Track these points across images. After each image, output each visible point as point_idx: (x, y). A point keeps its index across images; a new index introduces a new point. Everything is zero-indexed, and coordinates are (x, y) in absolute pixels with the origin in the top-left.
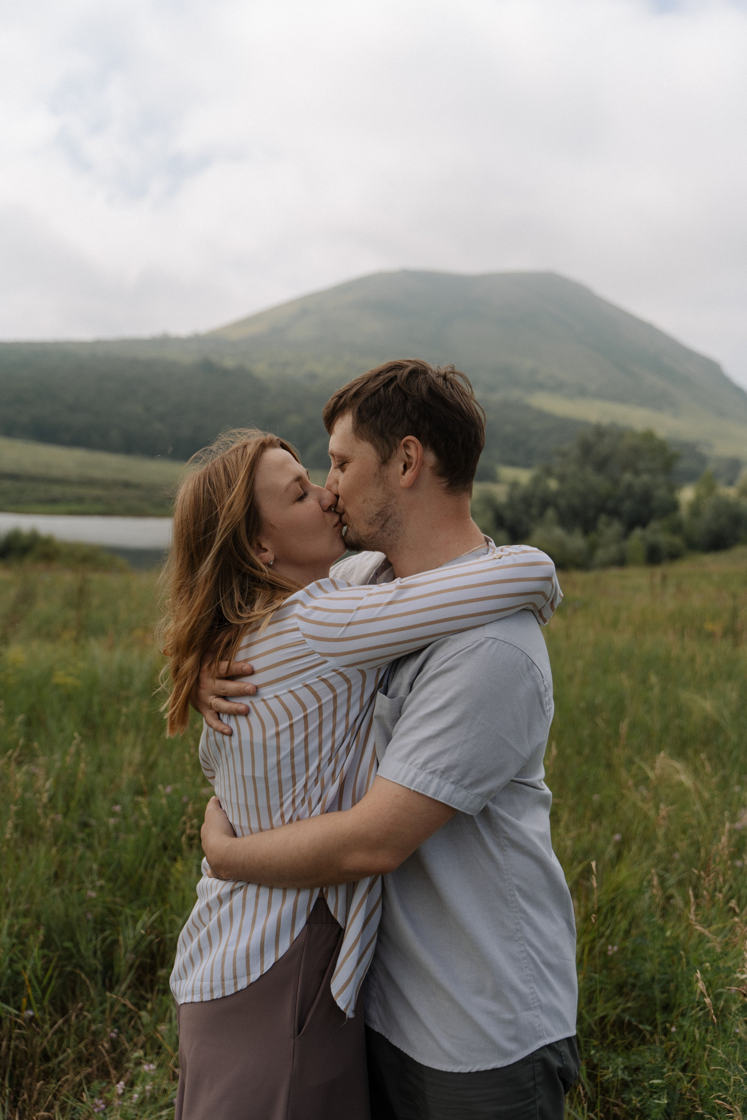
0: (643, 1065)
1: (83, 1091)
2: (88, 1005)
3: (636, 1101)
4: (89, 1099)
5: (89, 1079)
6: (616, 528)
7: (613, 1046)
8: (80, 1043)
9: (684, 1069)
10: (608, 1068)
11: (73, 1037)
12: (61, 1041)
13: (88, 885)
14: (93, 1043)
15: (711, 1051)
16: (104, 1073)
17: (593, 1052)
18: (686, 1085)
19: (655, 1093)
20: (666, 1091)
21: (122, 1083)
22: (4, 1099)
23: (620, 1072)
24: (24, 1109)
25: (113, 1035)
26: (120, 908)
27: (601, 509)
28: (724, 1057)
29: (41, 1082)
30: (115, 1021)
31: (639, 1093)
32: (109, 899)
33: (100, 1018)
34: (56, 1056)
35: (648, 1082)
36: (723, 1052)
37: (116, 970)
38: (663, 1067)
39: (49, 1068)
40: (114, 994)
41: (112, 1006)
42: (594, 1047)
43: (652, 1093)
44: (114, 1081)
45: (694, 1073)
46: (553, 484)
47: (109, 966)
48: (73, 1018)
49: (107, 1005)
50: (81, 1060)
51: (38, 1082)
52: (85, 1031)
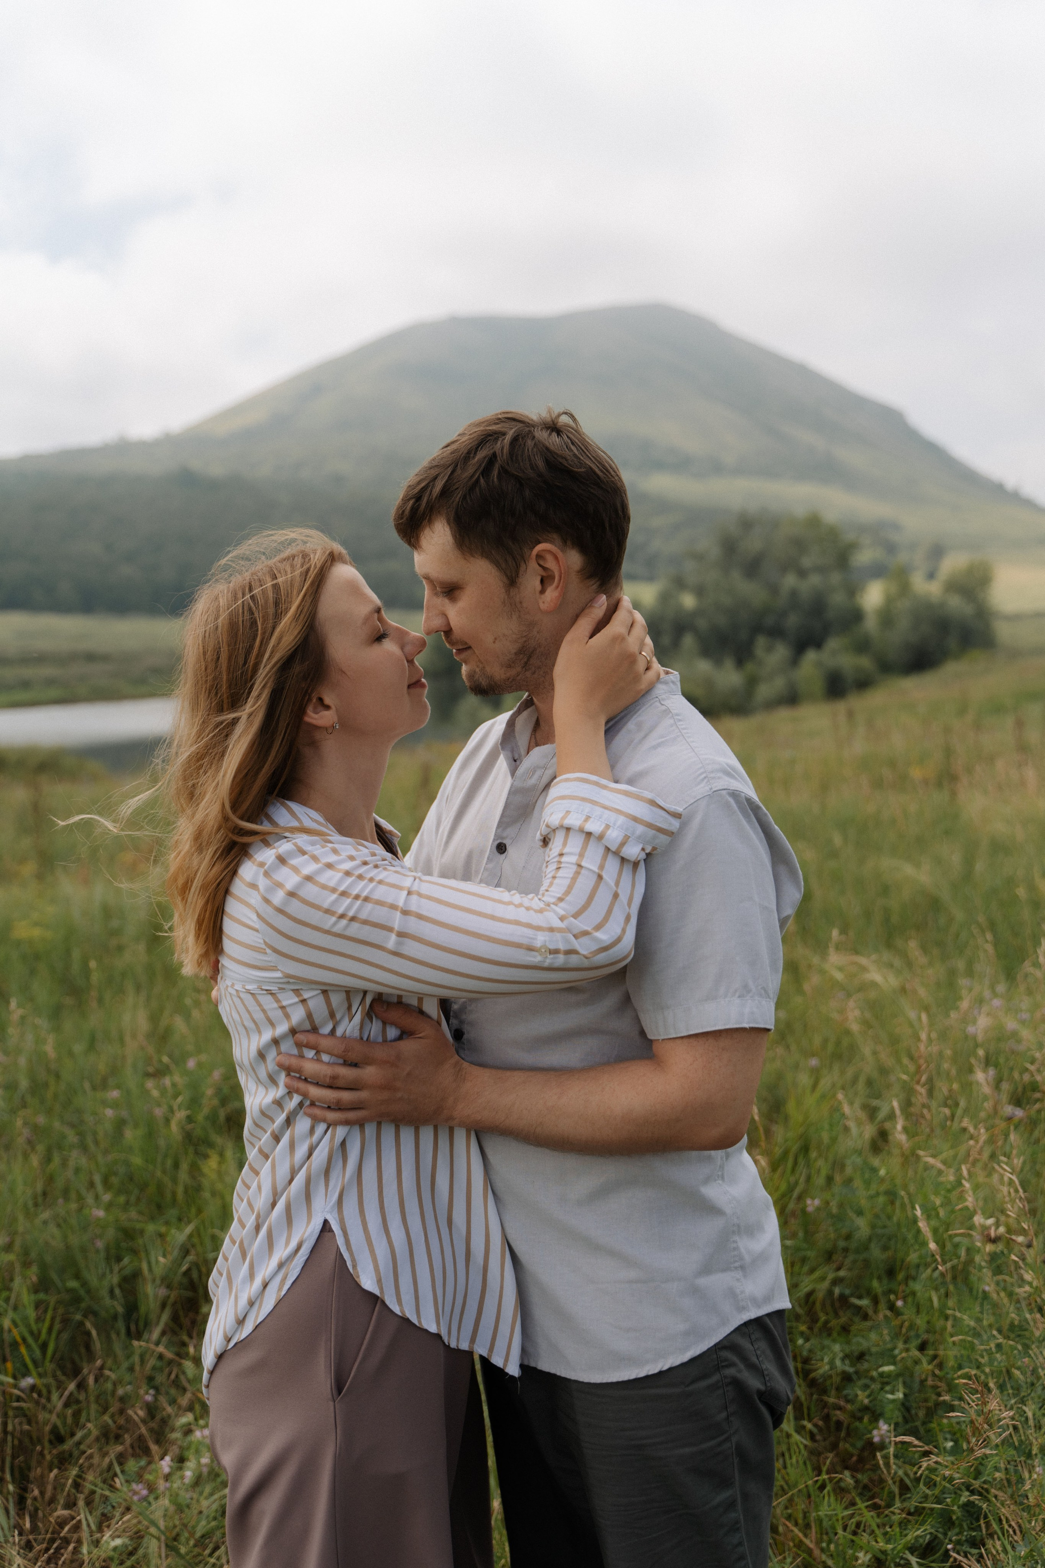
0: (869, 1349)
1: (116, 1475)
2: (109, 1362)
3: (863, 1397)
4: (125, 1485)
5: (121, 1459)
6: (781, 652)
7: (826, 1330)
8: (104, 1413)
9: (922, 1347)
10: (822, 1360)
11: (94, 1407)
12: (77, 1415)
13: (90, 1200)
14: (122, 1412)
15: (955, 1318)
16: (141, 1449)
17: (800, 1342)
18: (926, 1366)
19: (887, 1383)
20: (901, 1380)
21: (168, 1458)
22: (7, 1500)
23: (838, 1363)
24: (36, 1510)
25: (149, 1398)
26: (138, 1226)
27: (757, 628)
28: (972, 1323)
29: (55, 1471)
30: (150, 1379)
31: (866, 1387)
32: (123, 1217)
33: (127, 1377)
34: (73, 1435)
35: (876, 1369)
36: (970, 1317)
37: (143, 1310)
38: (895, 1348)
39: (63, 1452)
40: (143, 1341)
41: (142, 1361)
42: (802, 1334)
43: (885, 1384)
44: (157, 1458)
45: (936, 1350)
46: (688, 601)
47: (132, 1308)
48: (91, 1380)
49: (136, 1359)
50: (108, 1436)
51: (51, 1471)
52: (109, 1398)
